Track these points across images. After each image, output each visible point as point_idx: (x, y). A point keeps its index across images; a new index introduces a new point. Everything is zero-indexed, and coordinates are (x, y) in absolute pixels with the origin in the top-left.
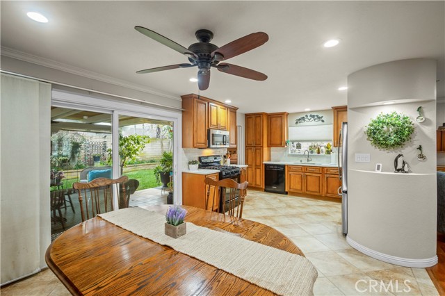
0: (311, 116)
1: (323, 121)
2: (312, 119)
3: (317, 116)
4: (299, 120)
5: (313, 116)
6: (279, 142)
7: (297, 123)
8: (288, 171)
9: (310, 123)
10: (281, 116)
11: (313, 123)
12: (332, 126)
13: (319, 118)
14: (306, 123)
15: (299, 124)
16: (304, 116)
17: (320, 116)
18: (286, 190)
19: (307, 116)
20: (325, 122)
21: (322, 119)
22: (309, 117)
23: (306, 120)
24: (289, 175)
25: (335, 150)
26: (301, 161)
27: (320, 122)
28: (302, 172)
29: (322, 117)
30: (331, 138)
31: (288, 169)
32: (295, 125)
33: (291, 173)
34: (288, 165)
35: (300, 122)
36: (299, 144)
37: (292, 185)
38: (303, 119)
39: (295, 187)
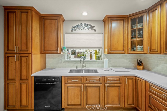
0: (85, 24)
1: (95, 30)
2: (86, 28)
3: (90, 25)
4: (75, 27)
5: (86, 25)
6: (54, 48)
7: (72, 30)
9: (83, 31)
11: (87, 31)
12: (102, 35)
13: (92, 27)
14: (80, 31)
15: (74, 31)
17: (93, 25)
18: (63, 106)
19: (81, 24)
20: (97, 32)
21: (94, 28)
22: (83, 26)
23: (81, 28)
24: (66, 88)
25: (105, 56)
26: (77, 68)
27: (93, 31)
28: (82, 83)
29: (94, 26)
30: (102, 45)
31: (65, 82)
32: (71, 32)
33: (68, 85)
34: (64, 77)
35: (75, 30)
37: (70, 101)
38: (78, 27)
39: (73, 102)
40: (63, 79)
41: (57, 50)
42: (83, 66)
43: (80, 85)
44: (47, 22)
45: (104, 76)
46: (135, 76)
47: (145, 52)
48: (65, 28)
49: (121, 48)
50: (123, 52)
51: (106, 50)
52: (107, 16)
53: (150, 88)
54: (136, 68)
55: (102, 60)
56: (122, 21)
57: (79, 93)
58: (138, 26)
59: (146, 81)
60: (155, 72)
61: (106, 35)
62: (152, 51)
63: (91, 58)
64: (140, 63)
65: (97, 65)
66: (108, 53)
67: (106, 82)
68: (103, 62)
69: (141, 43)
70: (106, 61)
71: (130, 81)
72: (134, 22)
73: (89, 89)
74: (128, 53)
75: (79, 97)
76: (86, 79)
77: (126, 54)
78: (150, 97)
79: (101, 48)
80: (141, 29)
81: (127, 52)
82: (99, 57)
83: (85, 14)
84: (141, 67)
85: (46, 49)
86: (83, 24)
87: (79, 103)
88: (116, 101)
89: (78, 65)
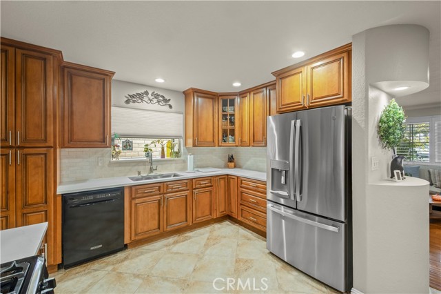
0: (153, 94)
1: (170, 107)
2: (155, 100)
3: (163, 97)
4: (133, 96)
5: (156, 96)
7: (127, 102)
8: (132, 199)
9: (150, 106)
10: (103, 77)
11: (156, 106)
12: (181, 116)
13: (166, 101)
14: (144, 105)
15: (131, 104)
16: (141, 91)
17: (167, 97)
18: (127, 241)
19: (146, 93)
20: (173, 109)
21: (170, 103)
22: (150, 96)
23: (146, 99)
24: (133, 206)
25: (186, 151)
26: (139, 173)
27: (167, 108)
28: (160, 194)
29: (169, 100)
30: (181, 133)
31: (131, 196)
32: (125, 104)
33: (137, 201)
34: (131, 187)
35: (134, 102)
36: (128, 142)
37: (140, 226)
38: (140, 96)
39: (145, 229)
40: (126, 192)
42: (151, 170)
43: (158, 197)
45: (192, 179)
46: (228, 175)
47: (237, 144)
48: (117, 95)
49: (210, 139)
50: (213, 144)
51: (190, 141)
52: (192, 89)
53: (242, 183)
54: (227, 167)
55: (182, 158)
56: (211, 100)
57: (156, 211)
58: (229, 110)
59: (238, 177)
60: (246, 169)
62: (242, 144)
63: (163, 156)
64: (231, 159)
65: (173, 166)
66: (194, 145)
67: (194, 187)
68: (185, 162)
69: (232, 132)
71: (222, 182)
72: (225, 104)
73: (172, 203)
74: (219, 146)
75: (157, 217)
76: (167, 185)
77: (217, 148)
78: (242, 192)
79: (181, 137)
80: (233, 115)
81: (217, 144)
82: (177, 153)
83: (160, 81)
84: (232, 164)
85: (75, 137)
86: (150, 92)
87: (156, 226)
88: (207, 212)
89: (141, 168)
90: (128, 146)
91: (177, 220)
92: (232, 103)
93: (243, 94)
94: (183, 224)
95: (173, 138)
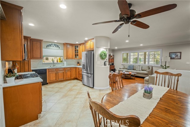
1: (59, 48)
2: (55, 46)
4: (48, 45)
5: (55, 45)
6: (39, 56)
7: (47, 47)
9: (53, 48)
10: (40, 41)
11: (55, 48)
12: (63, 51)
13: (58, 46)
14: (51, 48)
15: (48, 48)
19: (52, 44)
22: (53, 45)
23: (52, 46)
24: (49, 74)
25: (64, 60)
26: (50, 66)
27: (58, 48)
30: (63, 55)
31: (48, 71)
32: (46, 48)
33: (50, 72)
34: (48, 69)
35: (49, 47)
36: (47, 58)
37: (51, 79)
38: (50, 45)
39: (52, 79)
40: (47, 70)
41: (41, 57)
42: (54, 66)
43: (56, 72)
44: (34, 43)
45: (65, 68)
46: (76, 67)
47: (79, 58)
48: (44, 45)
49: (71, 57)
50: (72, 58)
51: (65, 58)
52: (65, 43)
53: (79, 69)
54: (77, 65)
56: (71, 46)
57: (55, 75)
61: (65, 51)
63: (57, 62)
64: (78, 63)
65: (61, 64)
66: (66, 59)
67: (66, 70)
68: (64, 63)
69: (78, 55)
70: (65, 63)
71: (74, 69)
72: (75, 47)
73: (59, 74)
75: (55, 77)
76: (58, 69)
77: (73, 60)
80: (78, 50)
82: (62, 61)
83: (56, 41)
84: (79, 64)
85: (34, 57)
86: (53, 44)
87: (55, 79)
88: (70, 77)
89: (51, 65)
90: (47, 59)
91: (61, 78)
92: (78, 47)
93: (80, 44)
94: (63, 79)
95: (61, 57)
